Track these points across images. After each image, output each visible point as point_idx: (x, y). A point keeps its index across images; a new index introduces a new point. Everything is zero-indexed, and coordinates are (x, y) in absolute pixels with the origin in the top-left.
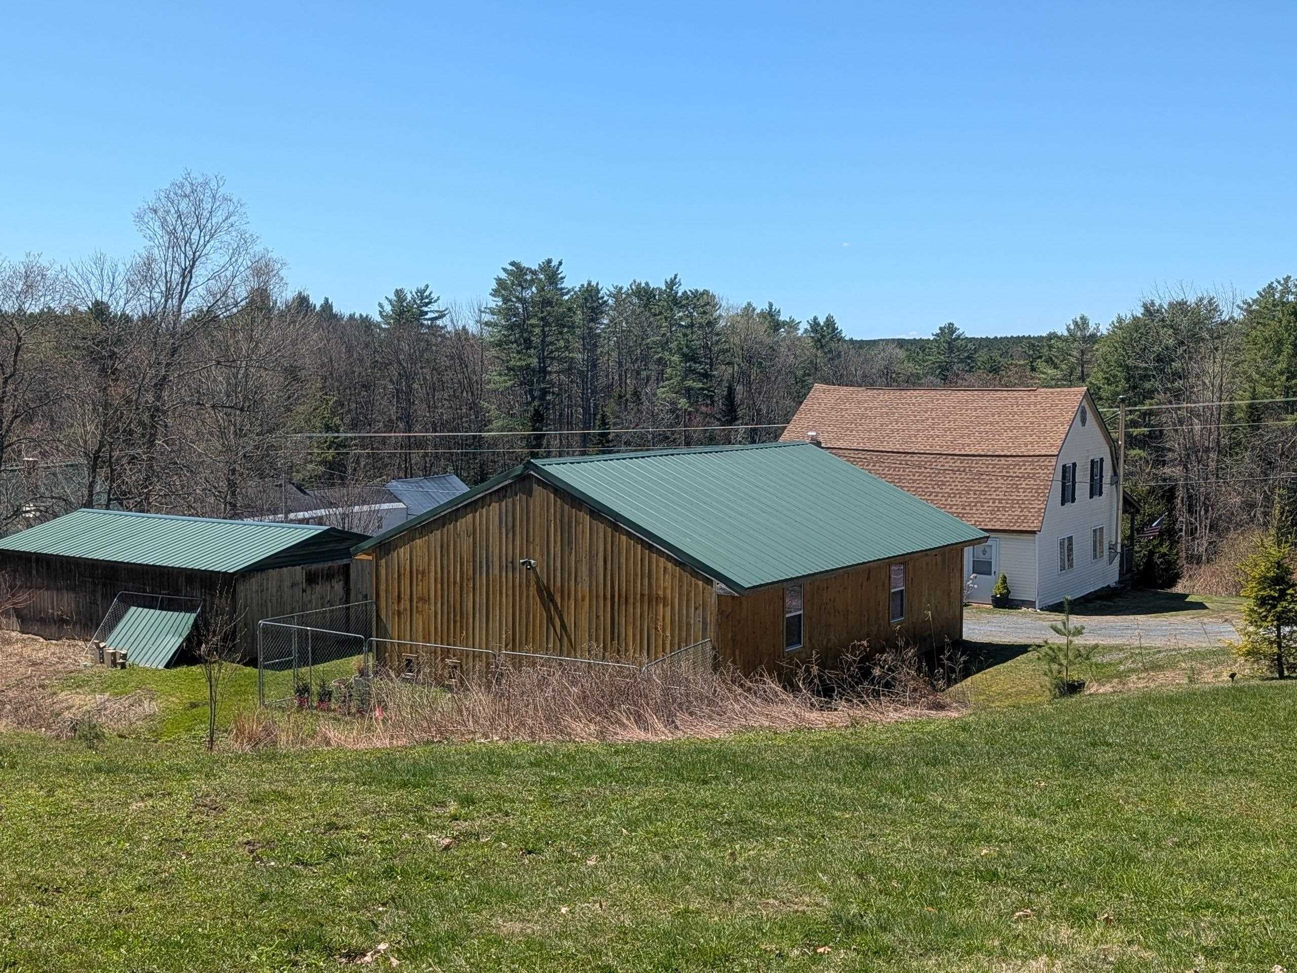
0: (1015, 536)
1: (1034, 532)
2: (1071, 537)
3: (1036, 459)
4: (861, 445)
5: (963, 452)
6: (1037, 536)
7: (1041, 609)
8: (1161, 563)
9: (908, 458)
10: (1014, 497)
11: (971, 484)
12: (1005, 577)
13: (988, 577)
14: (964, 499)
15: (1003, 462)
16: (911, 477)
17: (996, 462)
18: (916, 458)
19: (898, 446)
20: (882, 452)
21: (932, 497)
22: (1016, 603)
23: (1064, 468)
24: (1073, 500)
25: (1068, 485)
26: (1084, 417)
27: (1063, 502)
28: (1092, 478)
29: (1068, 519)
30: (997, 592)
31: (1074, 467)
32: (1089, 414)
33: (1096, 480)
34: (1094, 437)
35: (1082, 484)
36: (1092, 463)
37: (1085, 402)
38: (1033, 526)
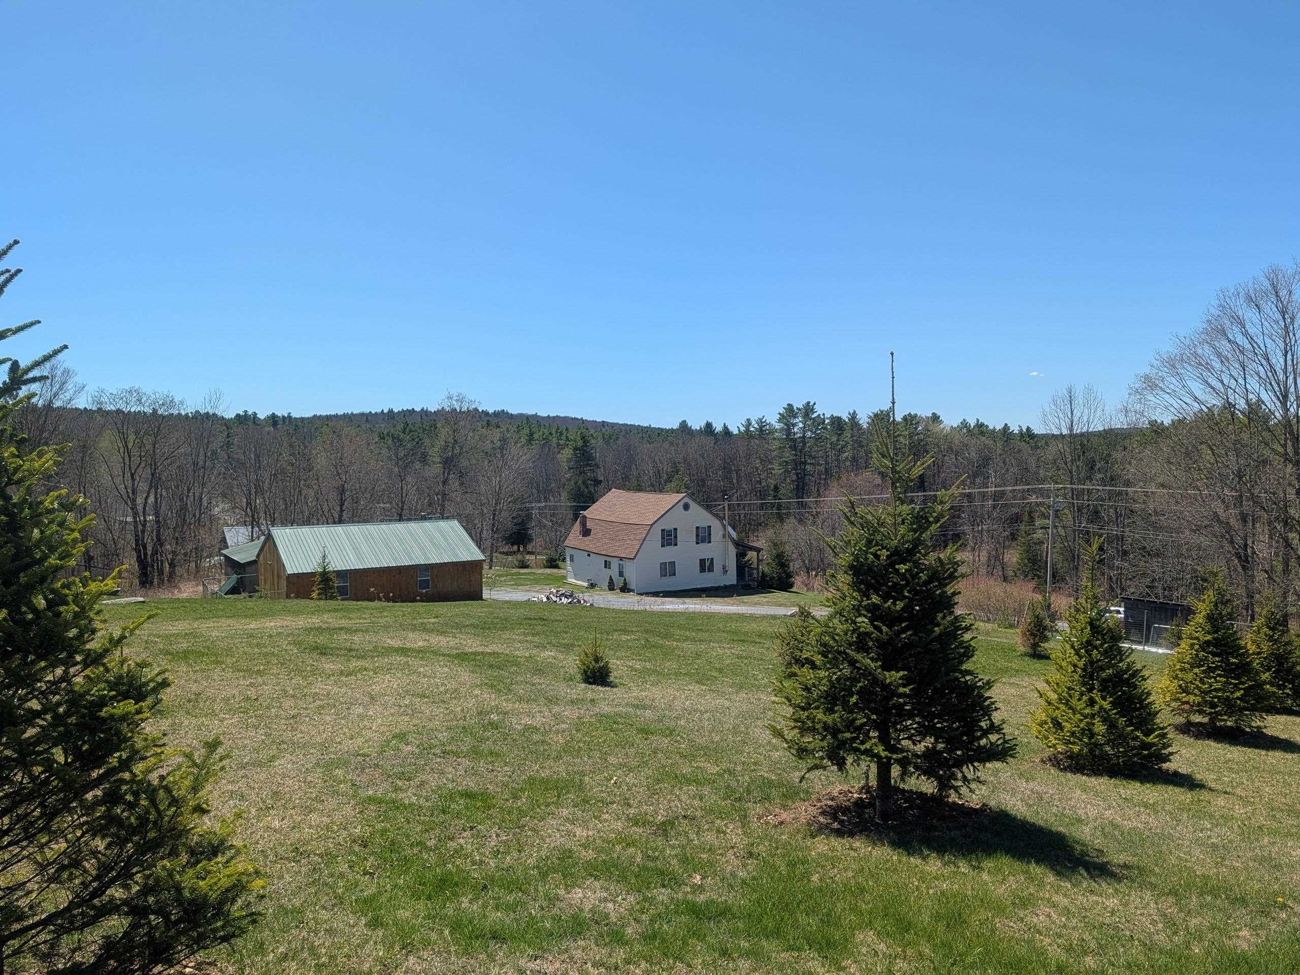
0: (629, 560)
1: (632, 559)
2: (674, 562)
3: (640, 526)
4: (604, 518)
5: (629, 522)
6: (634, 561)
7: (639, 594)
10: (633, 543)
11: (624, 537)
12: (625, 578)
13: (621, 578)
14: (620, 543)
15: (636, 527)
16: (610, 533)
19: (613, 519)
20: (609, 521)
21: (612, 542)
22: (629, 590)
23: (663, 530)
24: (676, 545)
25: (669, 538)
26: (686, 507)
27: (663, 546)
28: (697, 536)
29: (669, 554)
30: (621, 584)
31: (675, 529)
32: (693, 505)
33: (703, 536)
34: (700, 516)
35: (686, 538)
36: (697, 528)
37: (687, 500)
38: (633, 556)
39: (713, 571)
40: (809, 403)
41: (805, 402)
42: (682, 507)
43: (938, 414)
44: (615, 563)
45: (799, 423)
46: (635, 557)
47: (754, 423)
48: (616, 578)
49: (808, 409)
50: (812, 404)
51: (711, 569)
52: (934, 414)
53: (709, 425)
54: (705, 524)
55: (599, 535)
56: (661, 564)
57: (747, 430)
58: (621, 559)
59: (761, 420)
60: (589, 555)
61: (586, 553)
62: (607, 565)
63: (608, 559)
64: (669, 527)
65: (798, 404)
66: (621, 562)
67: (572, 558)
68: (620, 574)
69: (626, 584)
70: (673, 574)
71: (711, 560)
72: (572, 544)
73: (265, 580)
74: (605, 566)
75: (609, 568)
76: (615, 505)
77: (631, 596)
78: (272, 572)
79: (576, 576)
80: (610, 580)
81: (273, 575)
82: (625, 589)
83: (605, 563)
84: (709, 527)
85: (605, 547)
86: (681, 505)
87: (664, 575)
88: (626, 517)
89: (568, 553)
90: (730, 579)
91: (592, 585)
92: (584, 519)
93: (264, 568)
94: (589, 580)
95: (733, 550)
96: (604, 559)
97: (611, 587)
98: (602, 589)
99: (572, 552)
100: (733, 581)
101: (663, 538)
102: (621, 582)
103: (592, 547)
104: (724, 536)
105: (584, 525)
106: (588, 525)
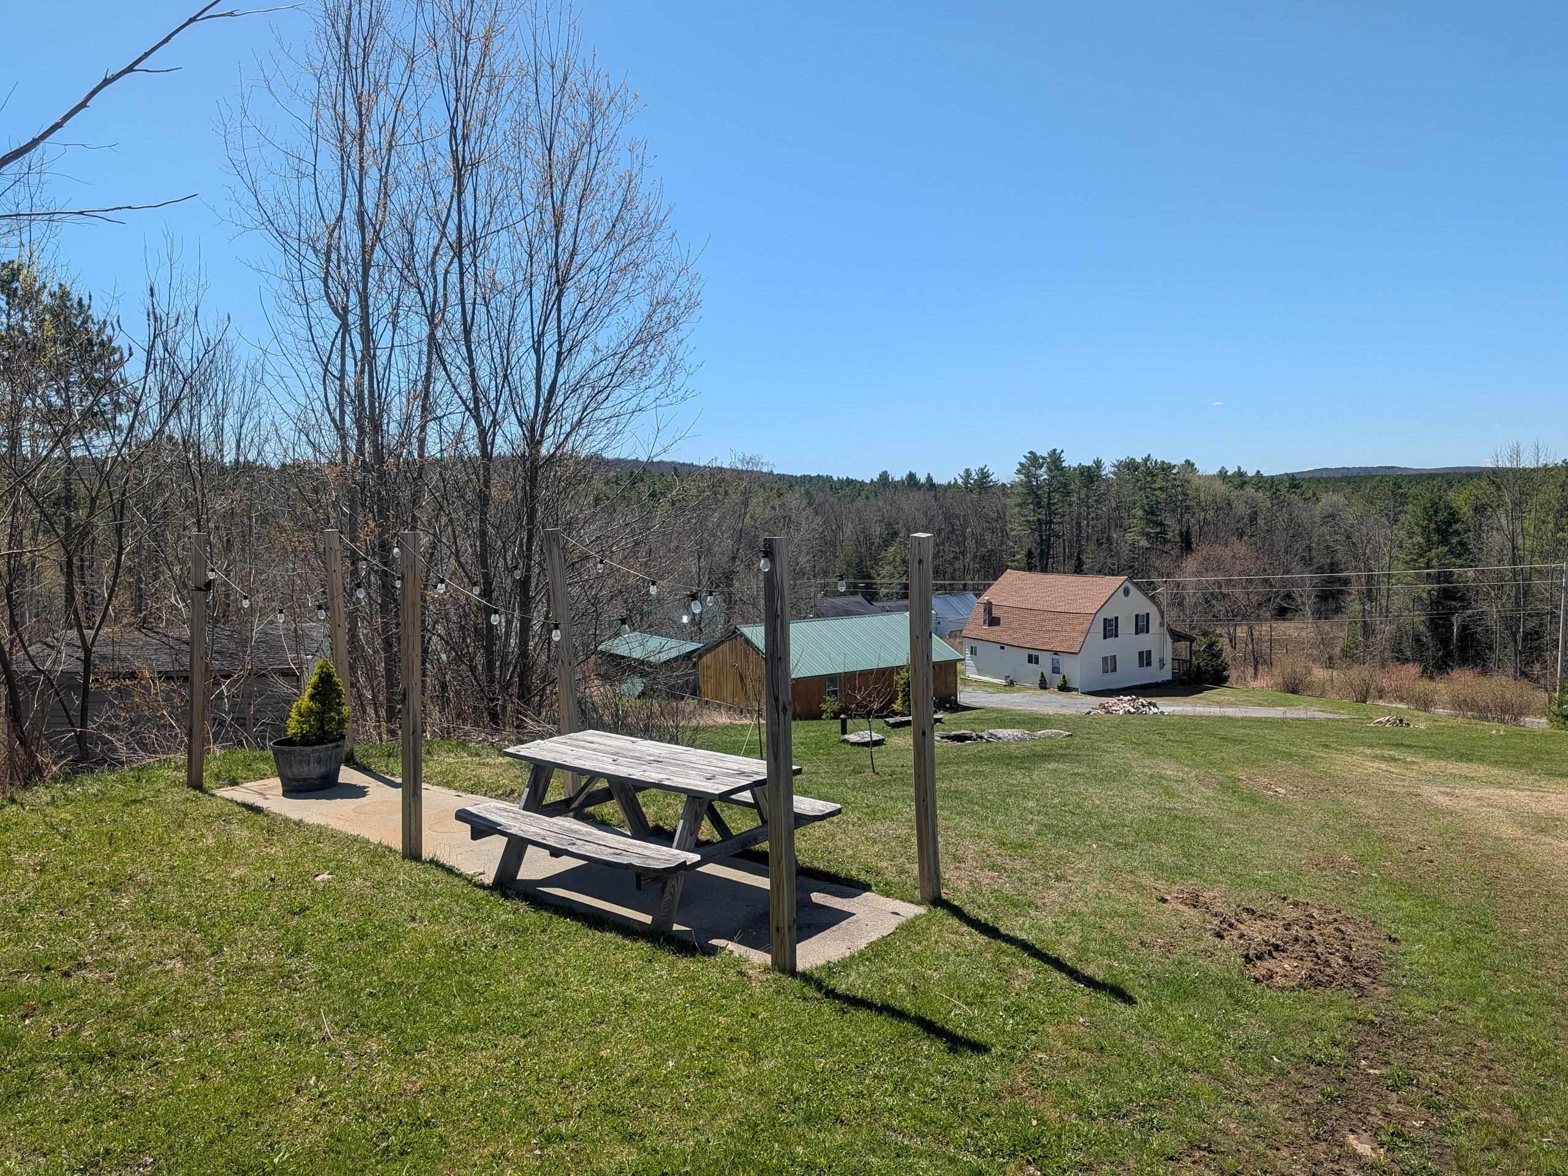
0: (1069, 655)
1: (1076, 653)
2: (1115, 656)
3: (1086, 615)
4: (1013, 604)
6: (1079, 655)
7: (1081, 693)
9: (1031, 612)
10: (1071, 635)
11: (1055, 627)
12: (1064, 676)
13: (1058, 675)
14: (1051, 635)
15: (1071, 616)
16: (1030, 622)
17: (1068, 616)
18: (1034, 612)
19: (1028, 606)
20: (1020, 608)
21: (1037, 633)
22: (1070, 689)
23: (1105, 620)
24: (1117, 636)
25: (1110, 628)
26: (1126, 592)
27: (1105, 638)
28: (1137, 624)
29: (1111, 646)
30: (1060, 683)
31: (1117, 618)
32: (1133, 591)
33: (1142, 625)
34: (1139, 603)
35: (1126, 627)
36: (1137, 616)
37: (1127, 584)
38: (1076, 650)
39: (1151, 665)
40: (1055, 450)
41: (1051, 449)
42: (1123, 593)
43: (1192, 461)
44: (1046, 660)
45: (1043, 474)
46: (1079, 652)
47: (974, 473)
48: (1048, 674)
49: (1055, 459)
50: (1058, 451)
51: (1149, 664)
52: (1187, 462)
53: (911, 476)
54: (1142, 612)
55: (1015, 625)
56: (1105, 659)
57: (966, 482)
58: (1056, 653)
59: (982, 470)
60: (1002, 648)
61: (999, 646)
62: (1033, 660)
63: (1034, 653)
64: (1111, 617)
65: (1043, 452)
66: (1056, 657)
67: (973, 651)
68: (1056, 670)
69: (1065, 682)
70: (1114, 670)
71: (1149, 653)
72: (973, 634)
73: (718, 684)
74: (1030, 661)
75: (1037, 662)
76: (1022, 588)
77: (1083, 696)
78: (741, 675)
79: (980, 672)
80: (1039, 678)
81: (742, 680)
82: (1064, 688)
83: (1030, 656)
84: (1148, 615)
85: (1028, 639)
86: (1121, 590)
87: (1105, 671)
88: (1048, 604)
89: (968, 644)
90: (1166, 675)
91: (1012, 683)
92: (989, 607)
93: (715, 670)
94: (1007, 677)
95: (1169, 640)
96: (1026, 653)
97: (1043, 685)
98: (1030, 689)
99: (974, 644)
100: (1170, 677)
101: (1105, 629)
102: (1058, 680)
103: (1005, 639)
104: (1162, 625)
105: (990, 613)
106: (994, 611)
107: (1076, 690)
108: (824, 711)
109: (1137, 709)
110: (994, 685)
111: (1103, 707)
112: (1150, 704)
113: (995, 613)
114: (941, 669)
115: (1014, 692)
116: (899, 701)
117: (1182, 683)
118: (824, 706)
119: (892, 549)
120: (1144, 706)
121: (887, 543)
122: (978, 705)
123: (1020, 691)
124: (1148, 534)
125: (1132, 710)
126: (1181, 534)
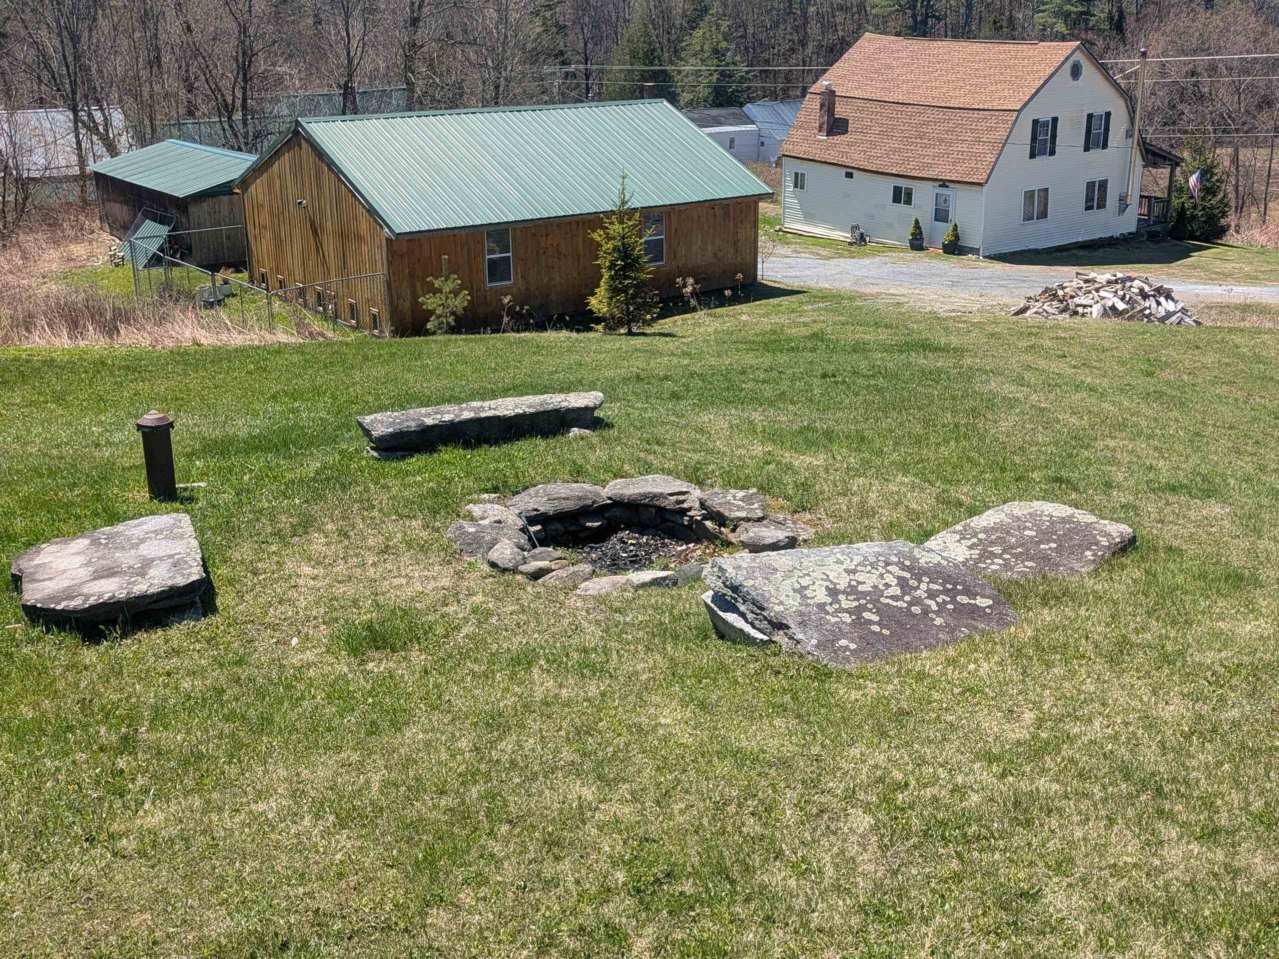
0: (968, 187)
1: (981, 184)
2: (1046, 190)
3: (1002, 113)
4: (873, 95)
5: (948, 105)
6: (985, 188)
7: (984, 257)
8: (1202, 215)
9: (904, 109)
10: (974, 150)
11: (945, 136)
12: (956, 225)
13: (944, 224)
14: (936, 150)
15: (975, 115)
16: (902, 127)
17: (970, 115)
18: (910, 109)
19: (900, 97)
20: (886, 102)
21: (912, 147)
22: (965, 249)
23: (1035, 122)
24: (1052, 153)
25: (1043, 138)
26: (1076, 72)
27: (1032, 156)
28: (1088, 132)
29: (1041, 172)
30: (947, 239)
31: (1055, 119)
32: (1086, 68)
33: (1096, 134)
34: (1095, 93)
35: (1070, 137)
36: (1090, 116)
37: (1079, 57)
38: (981, 178)
39: (1104, 206)
42: (1069, 72)
44: (925, 197)
46: (986, 183)
48: (927, 222)
51: (1102, 205)
54: (1099, 111)
55: (874, 133)
56: (1029, 195)
58: (944, 184)
60: (849, 175)
61: (844, 171)
62: (901, 196)
63: (903, 183)
64: (1045, 116)
66: (943, 191)
67: (799, 181)
68: (941, 215)
69: (957, 237)
70: (1043, 215)
71: (1103, 185)
72: (799, 151)
73: (278, 243)
74: (896, 199)
75: (908, 202)
76: (889, 67)
77: (987, 263)
78: (313, 224)
79: (809, 217)
80: (911, 229)
81: (315, 233)
82: (955, 248)
83: (897, 191)
84: (1108, 114)
85: (895, 158)
86: (1068, 67)
87: (1028, 217)
88: (935, 93)
89: (790, 168)
90: (1127, 223)
91: (862, 239)
92: (829, 98)
93: (271, 213)
94: (854, 228)
95: (1139, 162)
96: (888, 185)
97: (917, 243)
98: (892, 248)
99: (802, 167)
100: (1133, 229)
101: (1034, 139)
102: (944, 233)
103: (856, 158)
104: (1129, 134)
105: (831, 111)
106: (838, 109)
107: (975, 251)
108: (431, 313)
109: (1131, 302)
110: (829, 243)
111: (1051, 294)
112: (1159, 291)
113: (840, 111)
114: (727, 215)
115: (865, 255)
116: (602, 291)
117: (1153, 237)
118: (430, 302)
119: (698, 33)
120: (1145, 296)
121: (693, 24)
122: (795, 285)
123: (875, 253)
124: (1068, 14)
125: (1121, 306)
126: (1111, 18)
